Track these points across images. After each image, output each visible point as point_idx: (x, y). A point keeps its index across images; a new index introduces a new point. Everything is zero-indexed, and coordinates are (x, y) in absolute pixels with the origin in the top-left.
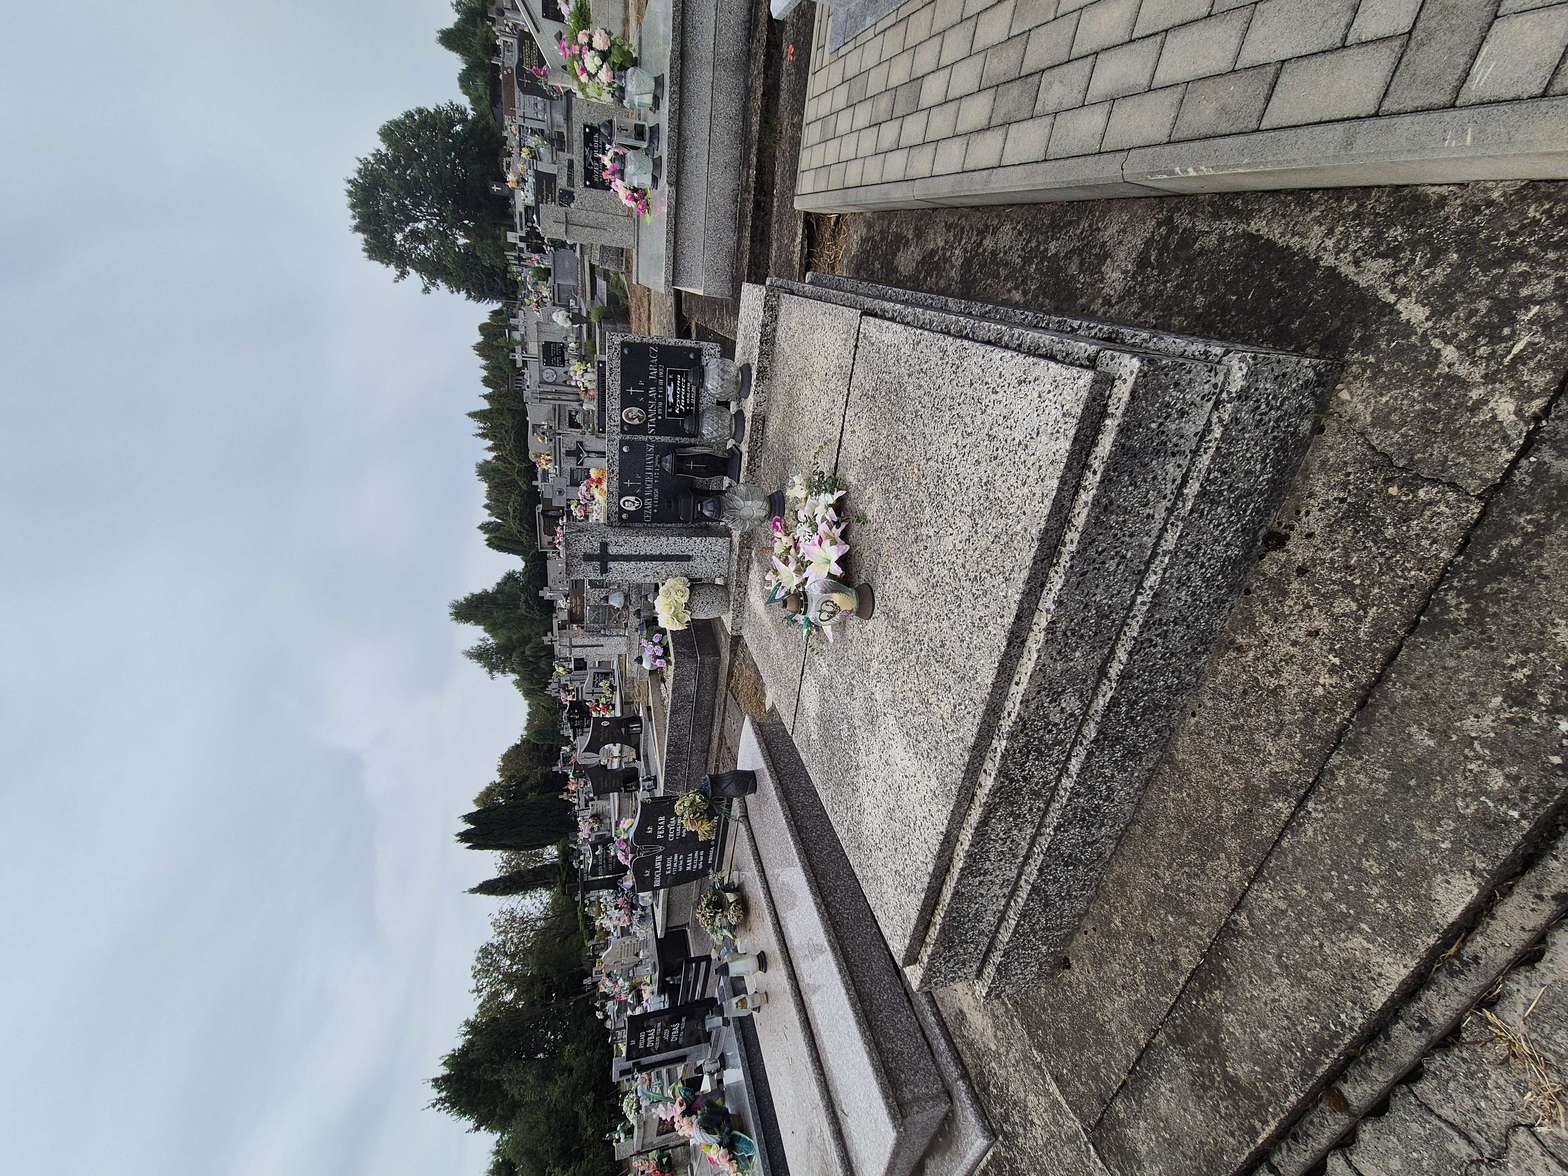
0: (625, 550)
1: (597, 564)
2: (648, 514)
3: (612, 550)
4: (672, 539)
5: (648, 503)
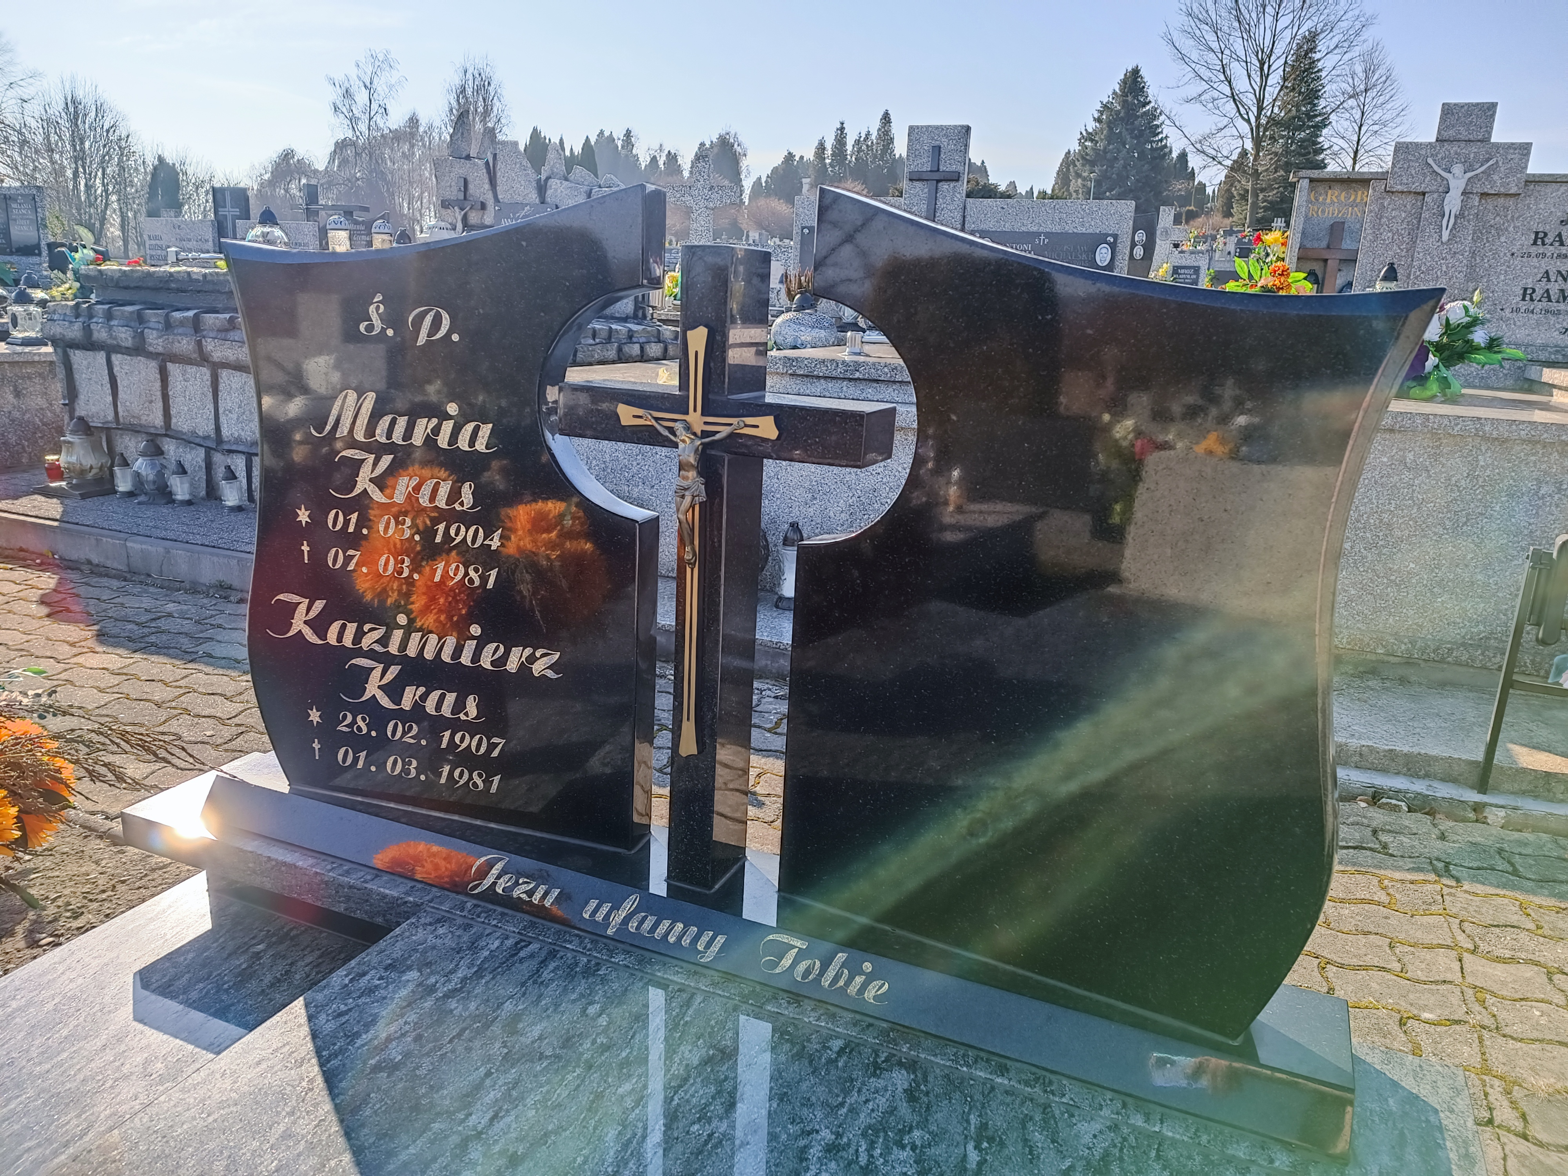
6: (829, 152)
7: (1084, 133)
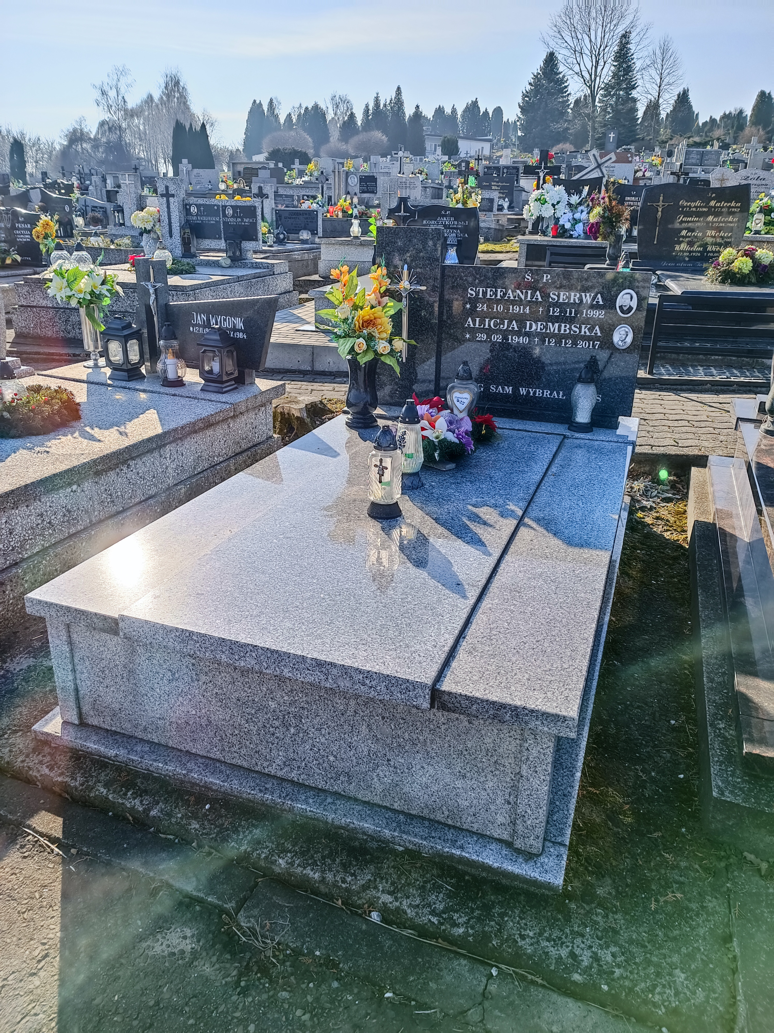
0: (172, 206)
1: (164, 192)
2: (190, 218)
3: (171, 199)
4: (178, 228)
5: (195, 218)
6: (371, 112)
7: (524, 92)
